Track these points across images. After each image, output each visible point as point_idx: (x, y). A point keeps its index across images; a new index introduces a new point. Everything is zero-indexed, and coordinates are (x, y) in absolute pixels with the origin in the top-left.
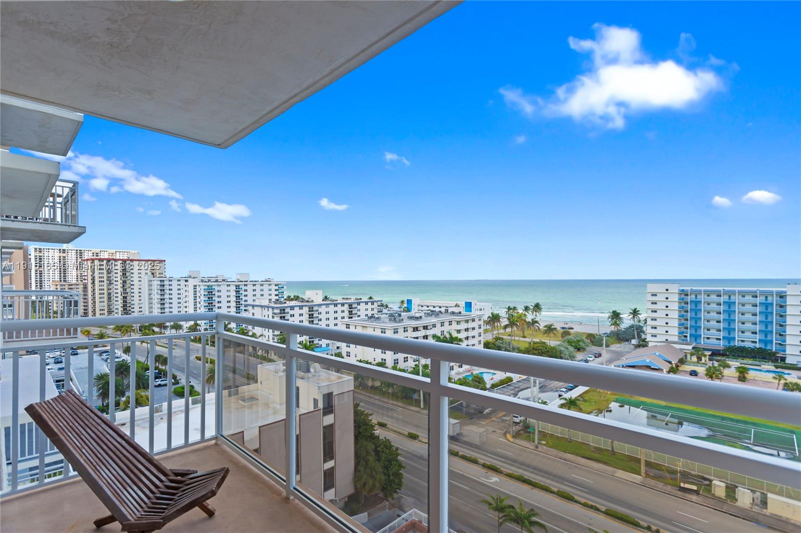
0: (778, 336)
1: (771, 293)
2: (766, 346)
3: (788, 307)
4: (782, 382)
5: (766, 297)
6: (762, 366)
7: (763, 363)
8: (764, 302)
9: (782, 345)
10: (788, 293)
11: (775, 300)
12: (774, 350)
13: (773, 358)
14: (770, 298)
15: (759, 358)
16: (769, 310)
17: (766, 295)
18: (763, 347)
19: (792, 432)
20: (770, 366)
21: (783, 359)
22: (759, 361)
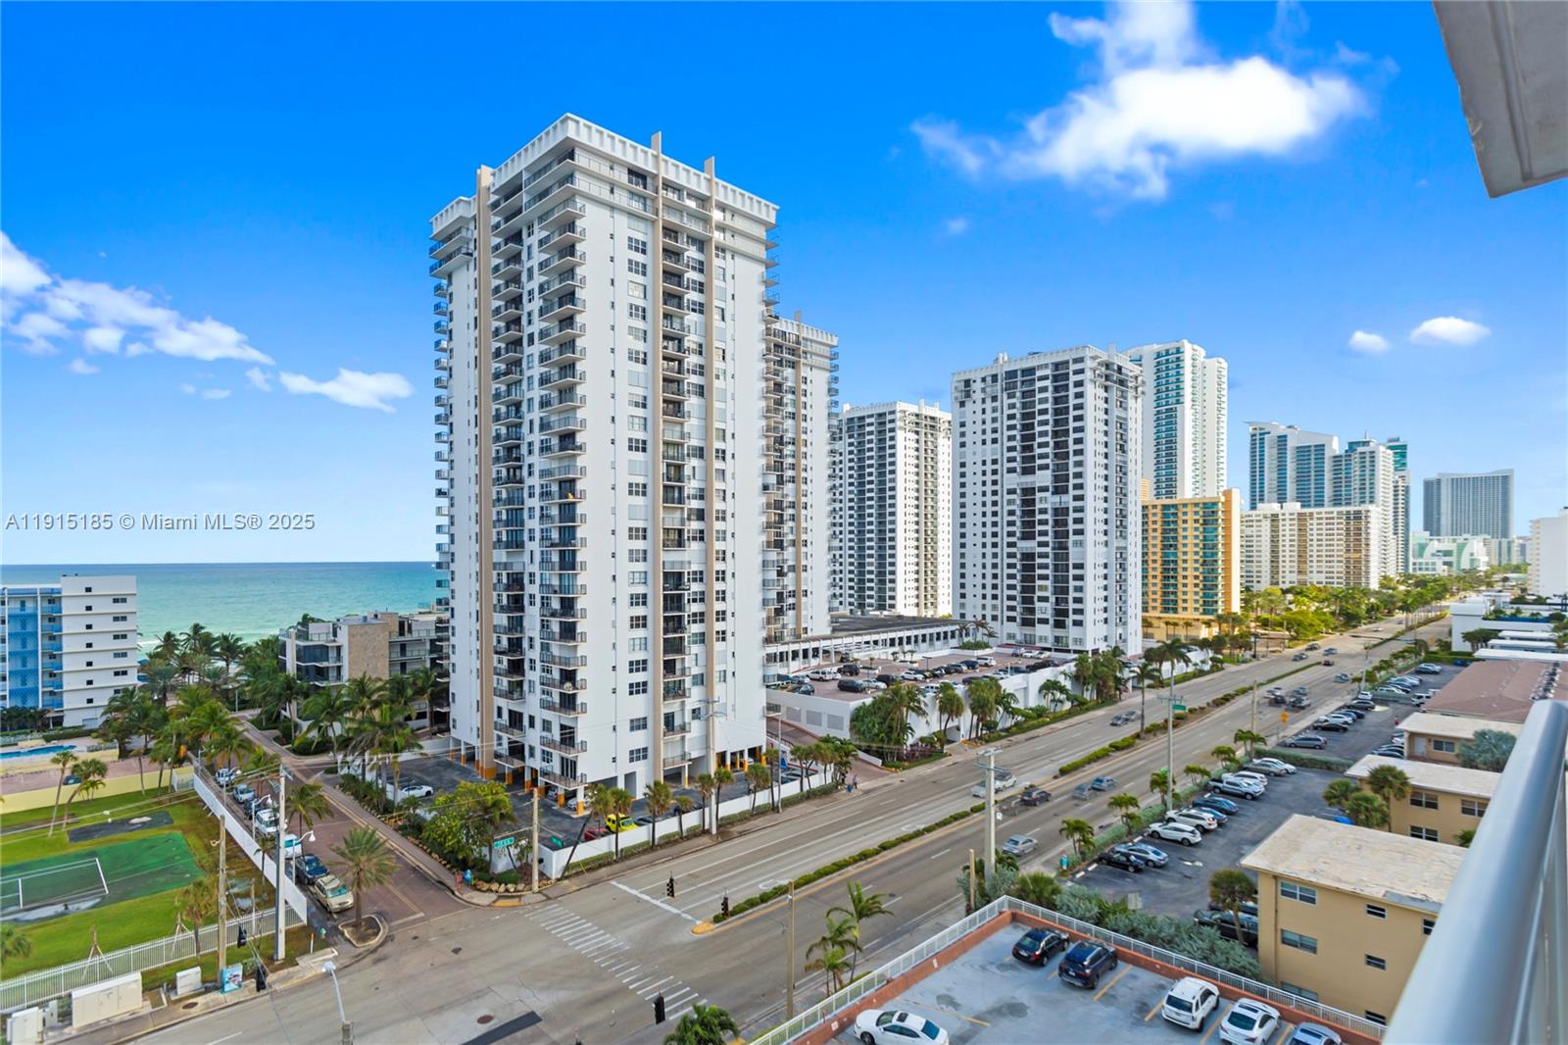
0: (47, 678)
1: (32, 595)
2: (24, 701)
3: (64, 621)
4: (70, 764)
5: (23, 604)
6: (21, 744)
7: (21, 737)
8: (18, 612)
9: (56, 695)
10: (63, 594)
11: (40, 608)
12: (40, 706)
13: (40, 724)
14: (29, 605)
15: (11, 730)
16: (29, 629)
17: (22, 598)
18: (20, 705)
19: (93, 854)
20: (35, 741)
21: (58, 721)
22: (14, 735)
